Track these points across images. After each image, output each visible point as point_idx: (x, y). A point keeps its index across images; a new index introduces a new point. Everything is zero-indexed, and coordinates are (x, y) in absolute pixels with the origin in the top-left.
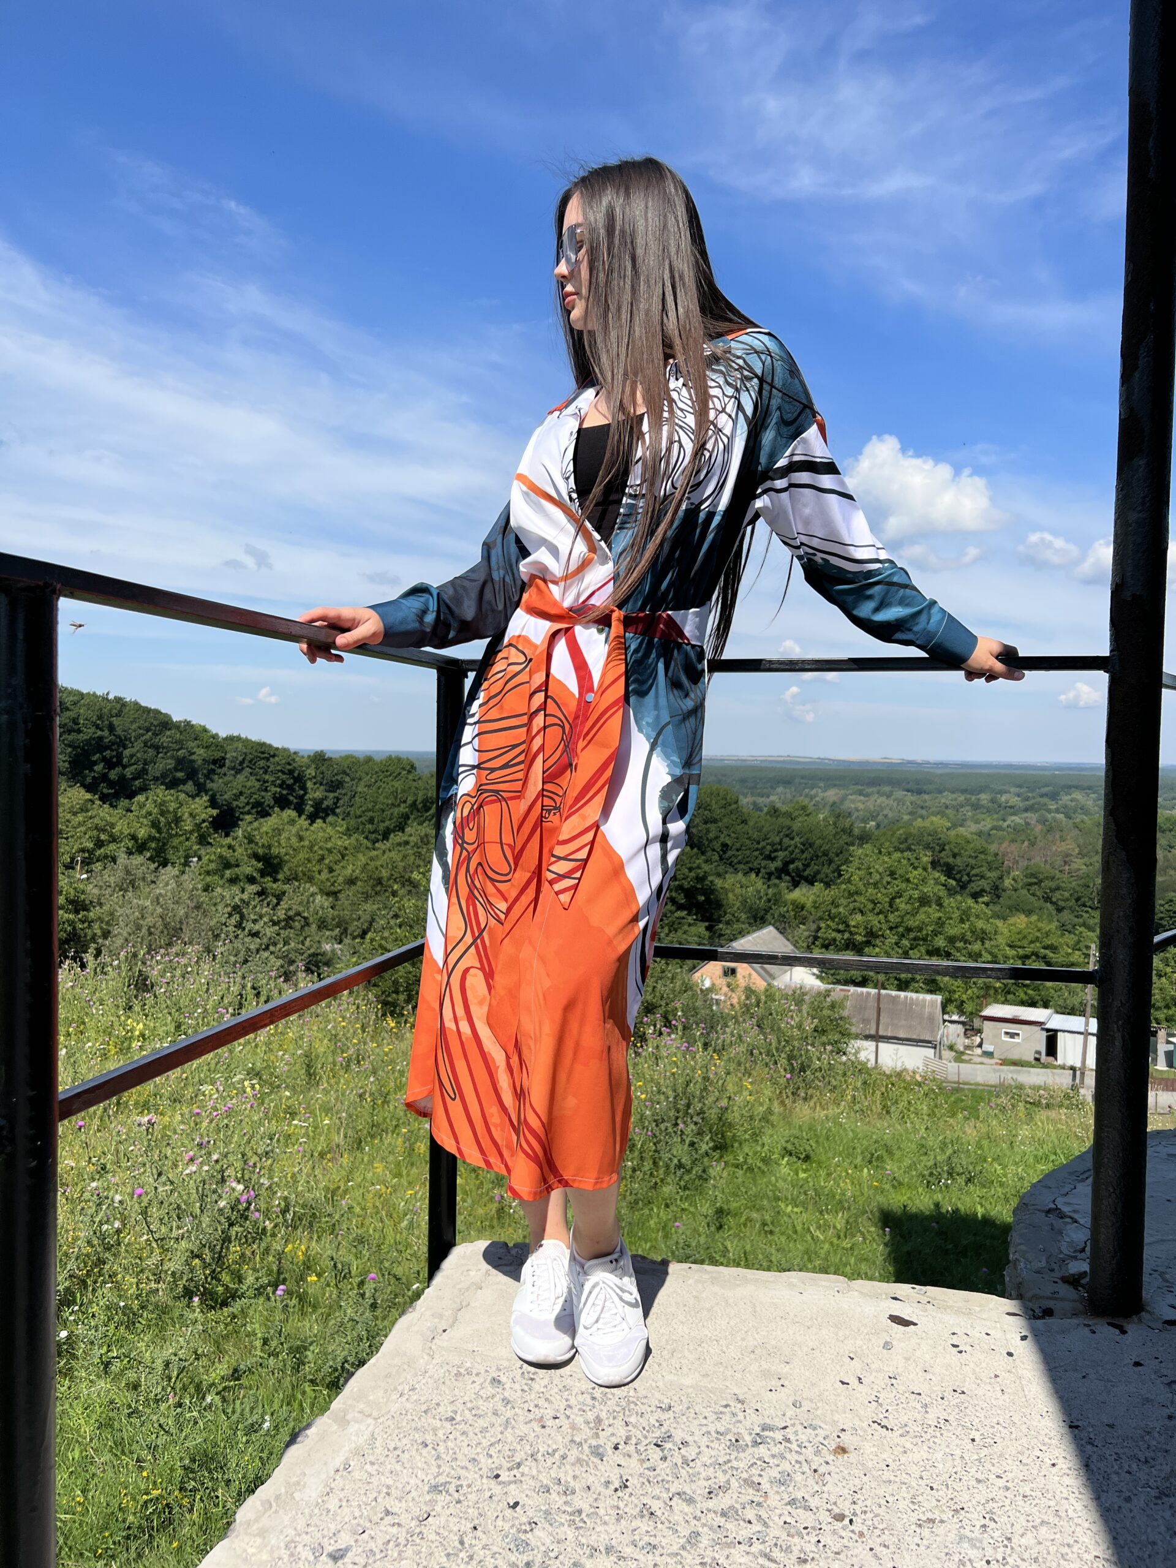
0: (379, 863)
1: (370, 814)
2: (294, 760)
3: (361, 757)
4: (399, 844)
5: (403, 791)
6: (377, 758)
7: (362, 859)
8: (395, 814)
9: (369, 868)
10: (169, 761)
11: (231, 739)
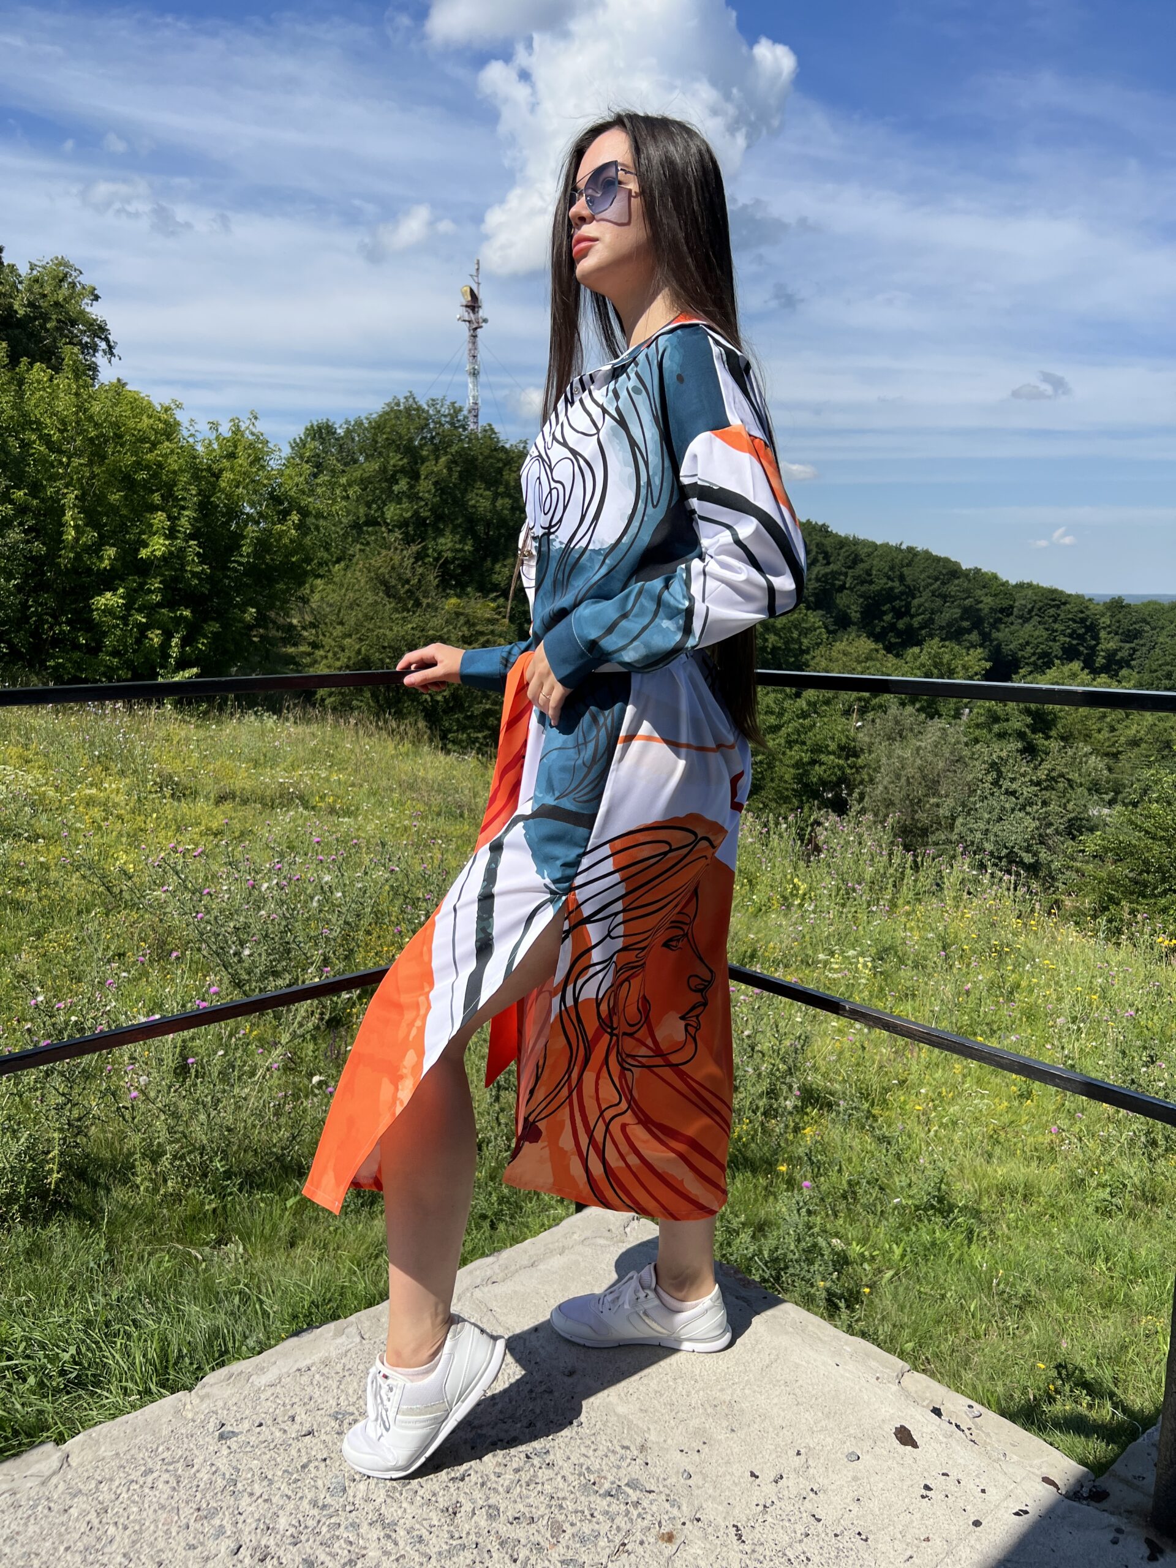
1: (1169, 668)
2: (1087, 608)
9: (1157, 729)
10: (957, 610)
11: (1021, 586)
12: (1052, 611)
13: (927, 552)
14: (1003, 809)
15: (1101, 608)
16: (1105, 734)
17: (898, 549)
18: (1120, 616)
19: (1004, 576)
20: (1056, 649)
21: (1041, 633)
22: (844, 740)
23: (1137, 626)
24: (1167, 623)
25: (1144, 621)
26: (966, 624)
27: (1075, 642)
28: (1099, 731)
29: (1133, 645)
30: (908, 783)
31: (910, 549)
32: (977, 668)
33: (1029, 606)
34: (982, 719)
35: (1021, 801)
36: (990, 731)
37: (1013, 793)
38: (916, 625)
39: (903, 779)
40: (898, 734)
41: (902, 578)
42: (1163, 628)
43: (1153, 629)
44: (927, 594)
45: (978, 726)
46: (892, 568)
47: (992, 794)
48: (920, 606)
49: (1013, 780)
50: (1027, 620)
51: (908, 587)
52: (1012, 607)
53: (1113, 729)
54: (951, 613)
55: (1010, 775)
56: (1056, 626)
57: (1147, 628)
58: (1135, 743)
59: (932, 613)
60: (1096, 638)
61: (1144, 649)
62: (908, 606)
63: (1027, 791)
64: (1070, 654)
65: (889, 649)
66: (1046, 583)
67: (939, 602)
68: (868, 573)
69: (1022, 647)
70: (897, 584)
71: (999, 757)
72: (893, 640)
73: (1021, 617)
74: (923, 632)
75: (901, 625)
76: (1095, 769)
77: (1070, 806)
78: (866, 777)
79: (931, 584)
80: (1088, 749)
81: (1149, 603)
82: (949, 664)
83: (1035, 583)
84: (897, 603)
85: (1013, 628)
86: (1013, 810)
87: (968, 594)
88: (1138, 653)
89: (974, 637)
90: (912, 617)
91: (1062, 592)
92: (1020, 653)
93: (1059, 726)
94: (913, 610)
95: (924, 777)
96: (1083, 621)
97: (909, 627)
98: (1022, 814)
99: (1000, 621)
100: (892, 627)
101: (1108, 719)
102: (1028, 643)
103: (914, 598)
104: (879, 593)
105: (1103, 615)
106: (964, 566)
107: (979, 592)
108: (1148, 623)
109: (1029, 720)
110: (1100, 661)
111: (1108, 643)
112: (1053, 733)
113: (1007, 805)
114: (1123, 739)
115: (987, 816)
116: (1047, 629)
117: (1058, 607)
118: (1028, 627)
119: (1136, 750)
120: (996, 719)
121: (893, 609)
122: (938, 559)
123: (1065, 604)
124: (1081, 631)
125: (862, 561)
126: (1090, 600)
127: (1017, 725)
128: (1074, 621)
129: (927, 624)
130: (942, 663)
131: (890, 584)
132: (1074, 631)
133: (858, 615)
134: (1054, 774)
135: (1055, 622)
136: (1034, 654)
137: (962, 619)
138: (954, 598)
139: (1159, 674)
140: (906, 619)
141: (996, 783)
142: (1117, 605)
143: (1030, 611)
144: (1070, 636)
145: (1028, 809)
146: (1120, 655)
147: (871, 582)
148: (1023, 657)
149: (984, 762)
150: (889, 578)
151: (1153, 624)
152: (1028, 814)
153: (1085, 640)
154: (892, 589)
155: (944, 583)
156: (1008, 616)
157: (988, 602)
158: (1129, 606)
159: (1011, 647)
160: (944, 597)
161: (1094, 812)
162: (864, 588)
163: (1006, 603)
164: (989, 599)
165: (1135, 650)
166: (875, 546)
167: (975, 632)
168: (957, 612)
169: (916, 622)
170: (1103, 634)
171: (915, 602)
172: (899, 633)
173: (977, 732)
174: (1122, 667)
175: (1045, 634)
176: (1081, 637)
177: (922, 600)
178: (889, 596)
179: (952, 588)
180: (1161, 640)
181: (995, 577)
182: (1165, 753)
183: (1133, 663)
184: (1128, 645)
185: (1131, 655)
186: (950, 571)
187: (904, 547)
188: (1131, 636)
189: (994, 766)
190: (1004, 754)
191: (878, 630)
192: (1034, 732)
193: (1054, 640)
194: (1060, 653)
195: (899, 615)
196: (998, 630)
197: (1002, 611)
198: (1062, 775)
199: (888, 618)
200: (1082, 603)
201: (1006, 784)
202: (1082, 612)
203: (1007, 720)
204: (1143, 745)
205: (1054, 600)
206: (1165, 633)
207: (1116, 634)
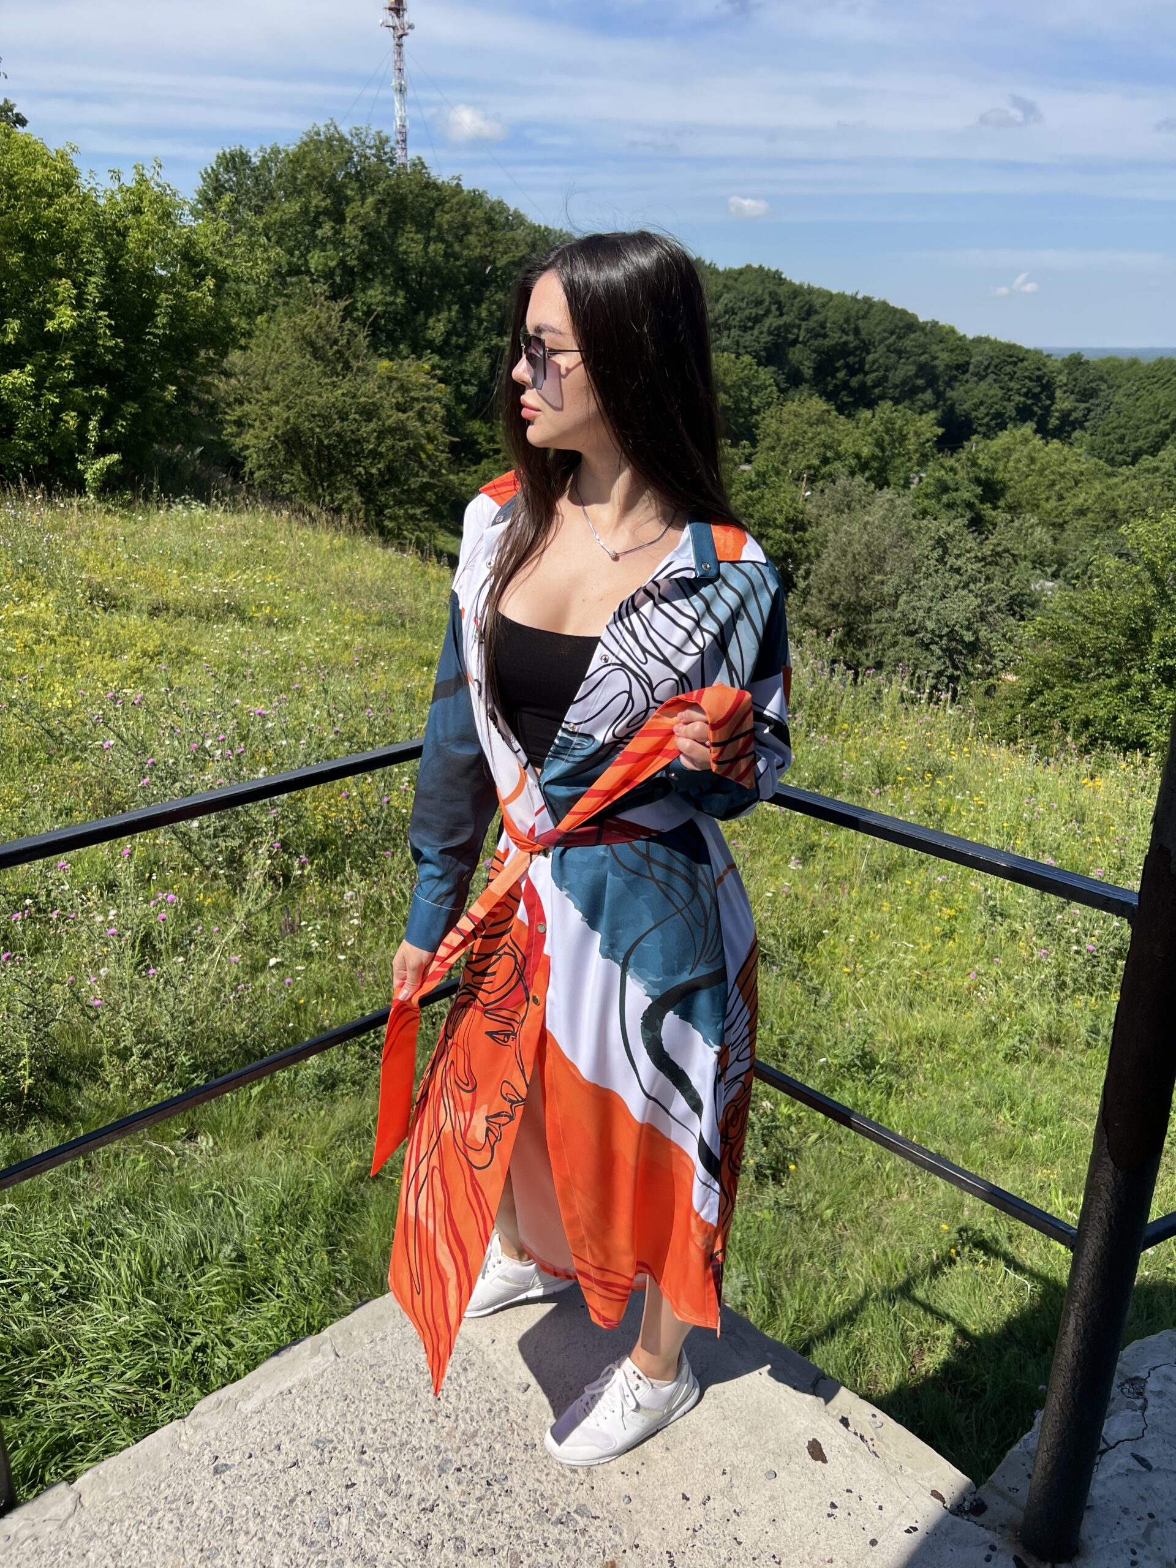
2: (1044, 365)
4: (1147, 470)
5: (1167, 404)
7: (1098, 487)
10: (911, 367)
11: (979, 341)
12: (1008, 369)
13: (884, 304)
14: (947, 586)
15: (1058, 364)
16: (1053, 503)
17: (854, 299)
18: (1077, 374)
19: (961, 331)
20: (1010, 409)
21: (997, 392)
22: (792, 512)
23: (1094, 385)
24: (1124, 382)
25: (1101, 379)
26: (920, 382)
27: (1029, 402)
28: (1047, 499)
29: (1087, 405)
30: (855, 560)
31: (867, 300)
32: (928, 435)
33: (986, 363)
34: (931, 489)
35: (965, 578)
36: (939, 501)
37: (958, 571)
38: (869, 383)
39: (850, 556)
40: (845, 506)
41: (857, 331)
42: (1119, 387)
43: (1110, 387)
44: (882, 349)
45: (927, 496)
46: (847, 321)
47: (937, 572)
48: (874, 362)
49: (958, 557)
50: (983, 378)
51: (863, 341)
52: (968, 363)
53: (1061, 498)
54: (905, 370)
55: (956, 551)
56: (1012, 385)
57: (1104, 387)
58: (1081, 512)
59: (887, 370)
60: (1052, 397)
61: (1099, 409)
62: (862, 362)
63: (972, 568)
64: (1024, 414)
65: (840, 410)
66: (1004, 338)
67: (893, 357)
68: (822, 325)
69: (976, 407)
70: (851, 338)
71: (946, 533)
72: (846, 399)
73: (976, 374)
74: (876, 391)
75: (854, 382)
76: (1040, 541)
77: (1013, 583)
78: (813, 552)
79: (886, 339)
80: (1034, 520)
81: (1109, 360)
82: (901, 430)
83: (992, 337)
84: (851, 360)
85: (968, 386)
86: (956, 588)
87: (924, 348)
88: (1092, 414)
89: (928, 396)
90: (866, 374)
91: (1020, 348)
92: (974, 414)
93: (1008, 496)
94: (867, 367)
95: (870, 554)
96: (1039, 379)
97: (863, 384)
98: (964, 593)
99: (954, 378)
100: (845, 385)
101: (1057, 488)
102: (982, 403)
103: (868, 353)
104: (834, 347)
105: (1060, 372)
106: (922, 319)
107: (934, 348)
108: (1105, 381)
109: (979, 490)
110: (1053, 422)
111: (1063, 402)
112: (1001, 503)
113: (951, 583)
114: (1070, 509)
115: (930, 594)
116: (1002, 388)
117: (1015, 364)
118: (983, 385)
119: (1082, 521)
120: (945, 489)
121: (847, 366)
122: (894, 311)
123: (1022, 360)
124: (1037, 390)
125: (816, 312)
126: (1048, 356)
127: (966, 495)
128: (1030, 379)
129: (879, 383)
130: (894, 430)
131: (845, 338)
132: (1030, 390)
133: (811, 372)
134: (999, 549)
135: (1011, 380)
136: (987, 415)
137: (917, 376)
138: (910, 354)
139: (1111, 437)
140: (860, 377)
141: (941, 560)
142: (1075, 362)
143: (987, 367)
144: (1026, 395)
145: (972, 586)
146: (1074, 415)
147: (825, 336)
148: (977, 418)
149: (931, 538)
150: (843, 331)
151: (1110, 382)
152: (971, 591)
153: (1040, 400)
154: (846, 343)
155: (899, 338)
156: (965, 372)
157: (944, 358)
158: (1087, 362)
159: (965, 406)
160: (899, 353)
161: (1035, 586)
162: (816, 343)
163: (962, 359)
164: (944, 356)
165: (1089, 410)
166: (830, 296)
167: (929, 391)
168: (912, 369)
169: (870, 379)
170: (1058, 393)
171: (870, 358)
172: (852, 392)
173: (926, 502)
174: (1074, 429)
175: (1000, 393)
176: (1036, 397)
177: (877, 355)
178: (842, 351)
179: (907, 343)
180: (1117, 399)
181: (952, 331)
182: (1111, 523)
183: (1087, 424)
184: (1083, 405)
185: (1085, 416)
186: (906, 324)
187: (860, 297)
188: (1087, 395)
189: (940, 542)
190: (951, 529)
191: (830, 387)
192: (982, 502)
193: (1009, 400)
194: (1014, 414)
195: (852, 371)
196: (953, 389)
197: (958, 367)
198: (1007, 551)
199: (841, 375)
200: (1039, 358)
201: (951, 561)
202: (1039, 369)
203: (957, 490)
204: (1090, 515)
205: (1011, 356)
206: (1121, 391)
207: (1072, 393)
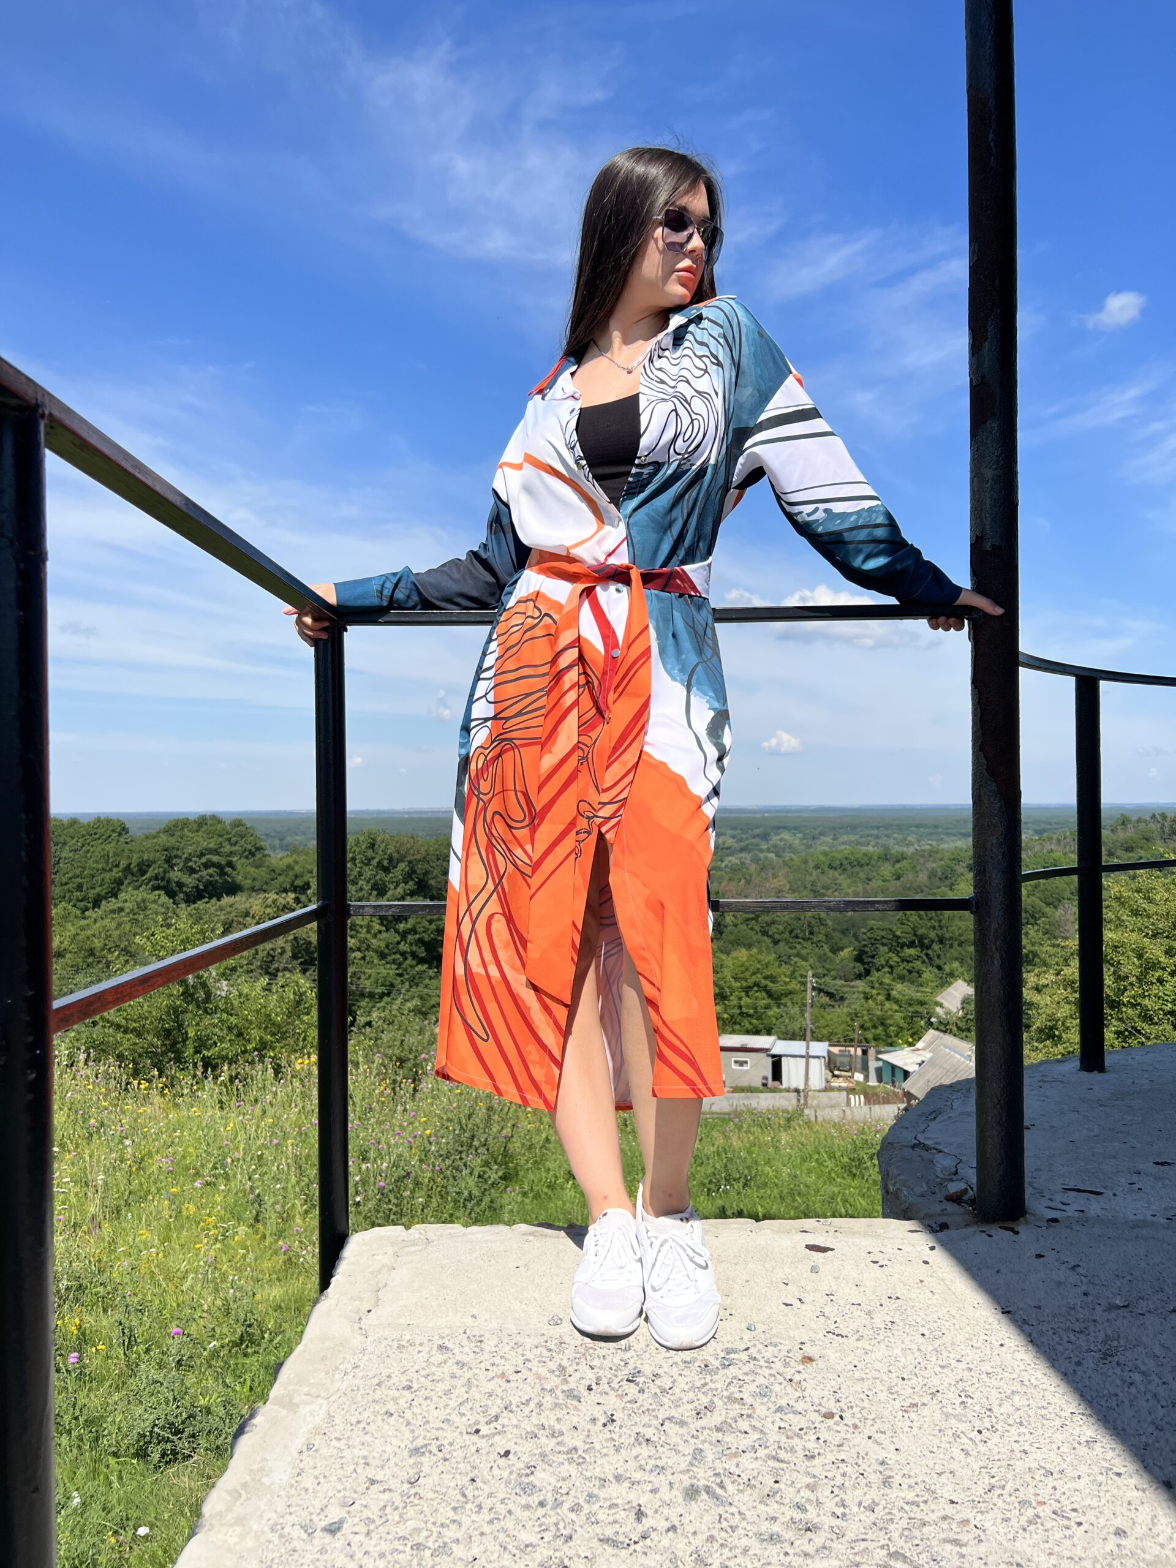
0: (89, 933)
1: (79, 880)
3: (65, 821)
4: (113, 912)
5: (115, 854)
6: (85, 821)
7: (71, 929)
8: (107, 880)
9: (80, 938)
24: (68, 839)
42: (65, 844)
139: (70, 886)
180: (64, 855)
182: (90, 960)
204: (68, 956)
